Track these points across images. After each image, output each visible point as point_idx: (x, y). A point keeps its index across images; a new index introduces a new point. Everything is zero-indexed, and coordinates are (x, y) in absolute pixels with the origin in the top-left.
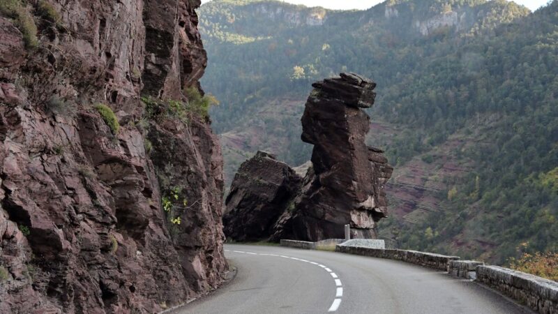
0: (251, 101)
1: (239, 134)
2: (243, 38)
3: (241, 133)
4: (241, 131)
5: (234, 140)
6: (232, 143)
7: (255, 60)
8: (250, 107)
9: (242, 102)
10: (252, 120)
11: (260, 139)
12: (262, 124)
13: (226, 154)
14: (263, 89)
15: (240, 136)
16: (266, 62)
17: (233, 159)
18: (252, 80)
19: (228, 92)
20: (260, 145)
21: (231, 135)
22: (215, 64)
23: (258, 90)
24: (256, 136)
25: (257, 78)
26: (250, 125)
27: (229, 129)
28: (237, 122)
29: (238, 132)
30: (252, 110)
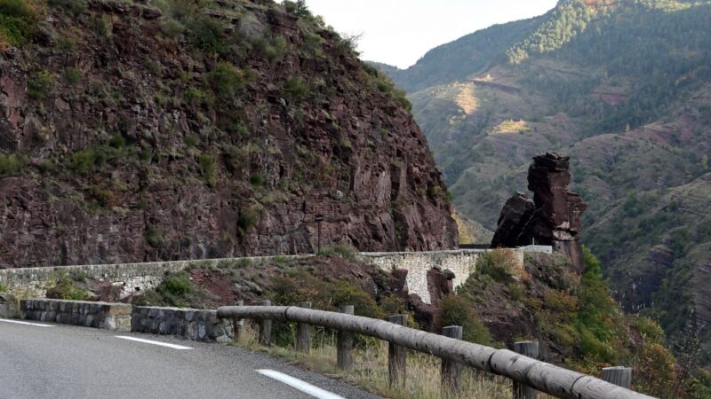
0: (683, 84)
1: (666, 125)
2: (677, 4)
3: (669, 125)
4: (669, 121)
5: (660, 133)
6: (657, 136)
7: (691, 32)
8: (683, 92)
9: (672, 84)
10: (682, 108)
11: (692, 131)
12: (696, 112)
13: (649, 151)
14: (700, 68)
15: (667, 127)
16: (704, 33)
17: (658, 157)
18: (686, 57)
19: (656, 72)
20: (692, 138)
21: (656, 126)
22: (640, 38)
23: (693, 68)
24: (687, 127)
25: (693, 53)
26: (680, 114)
27: (655, 119)
28: (664, 111)
29: (666, 122)
30: (685, 95)
